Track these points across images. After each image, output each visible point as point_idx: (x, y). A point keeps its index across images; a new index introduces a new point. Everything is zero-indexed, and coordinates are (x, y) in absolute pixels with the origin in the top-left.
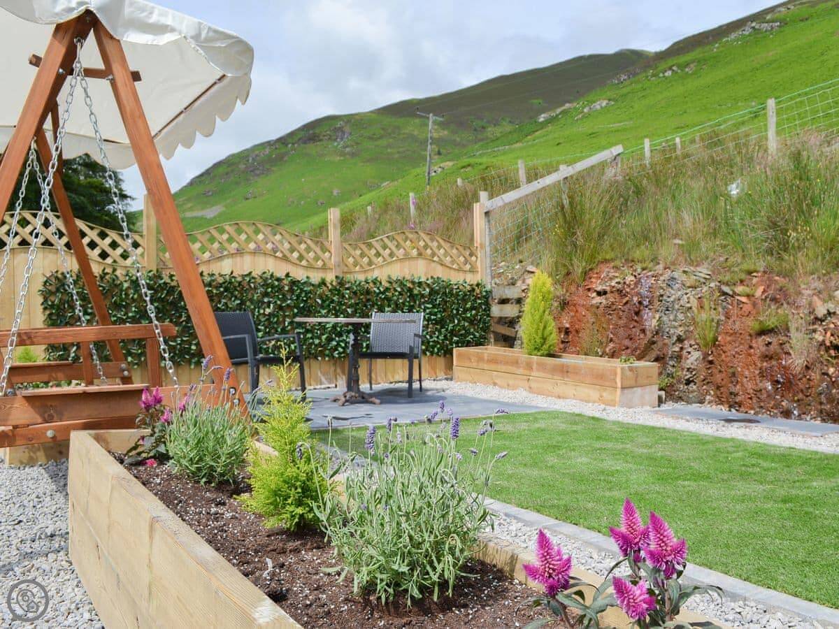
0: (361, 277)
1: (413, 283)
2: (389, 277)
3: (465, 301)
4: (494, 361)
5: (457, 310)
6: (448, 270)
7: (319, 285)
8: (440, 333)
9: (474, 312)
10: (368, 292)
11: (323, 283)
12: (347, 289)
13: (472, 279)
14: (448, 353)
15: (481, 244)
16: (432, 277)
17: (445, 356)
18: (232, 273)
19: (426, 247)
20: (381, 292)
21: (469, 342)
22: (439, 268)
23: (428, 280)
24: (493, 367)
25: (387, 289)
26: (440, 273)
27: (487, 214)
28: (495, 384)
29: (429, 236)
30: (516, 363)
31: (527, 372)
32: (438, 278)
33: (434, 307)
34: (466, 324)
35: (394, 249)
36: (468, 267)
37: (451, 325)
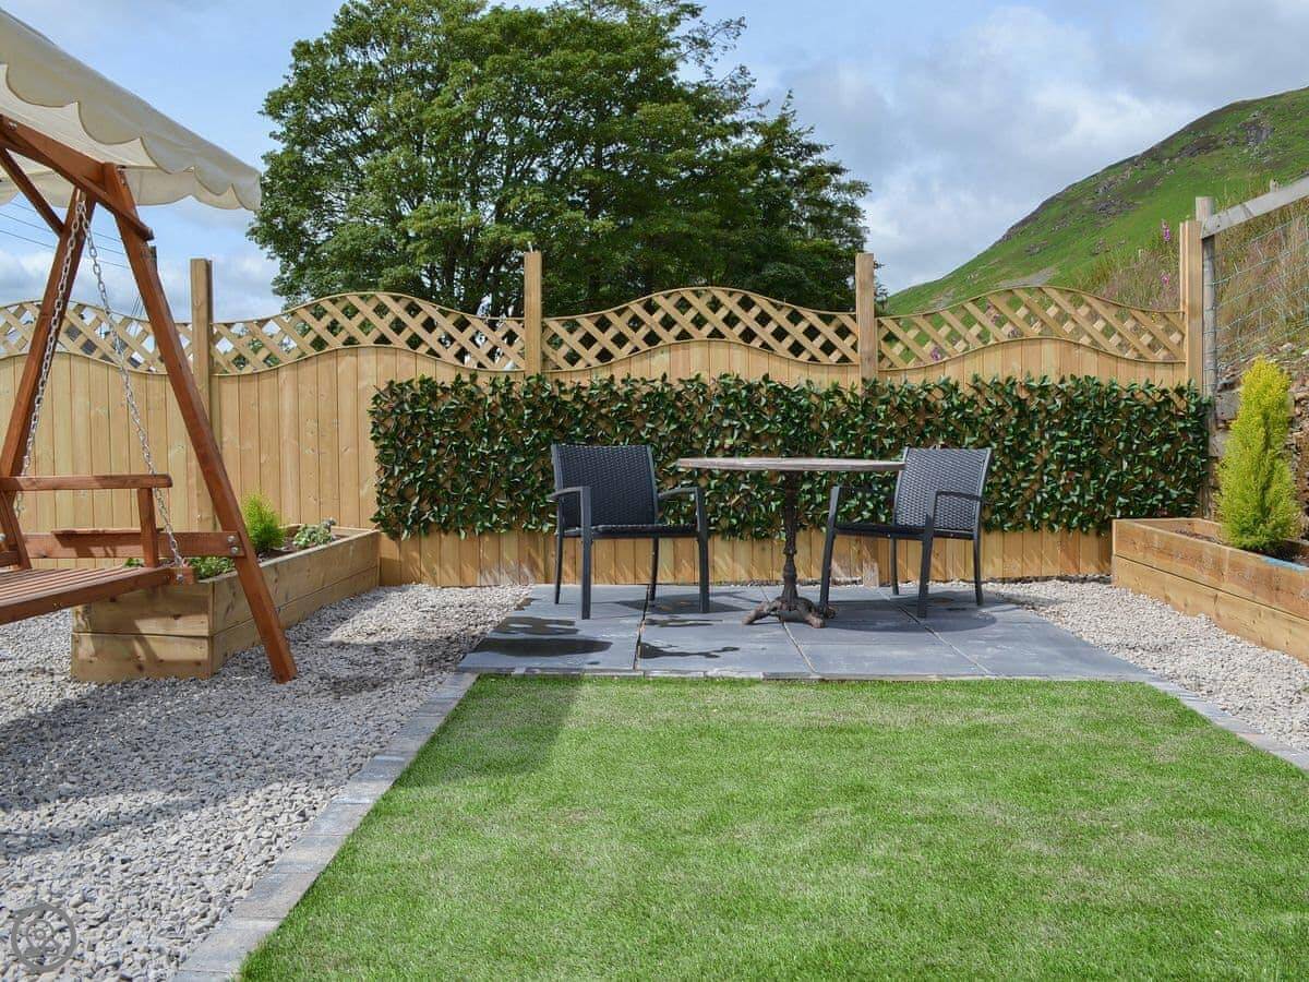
0: (916, 381)
1: (1030, 389)
2: (976, 379)
3: (1145, 421)
4: (1166, 551)
5: (1129, 442)
7: (828, 396)
9: (1167, 447)
10: (929, 408)
11: (837, 391)
12: (883, 402)
13: (1166, 379)
14: (1104, 527)
15: (1191, 308)
16: (1073, 377)
17: (1098, 534)
18: (664, 377)
19: (1062, 317)
21: (1153, 507)
22: (1091, 357)
23: (1062, 381)
24: (1165, 563)
25: (972, 401)
26: (1091, 368)
27: (1208, 241)
28: (1167, 599)
29: (1069, 296)
30: (1196, 558)
31: (1213, 580)
32: (1087, 378)
33: (1074, 435)
34: (1148, 471)
36: (1161, 355)
37: (1113, 473)
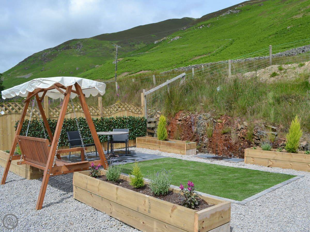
0: (108, 117)
1: (124, 118)
2: (117, 117)
3: (139, 123)
4: (149, 141)
5: (137, 126)
6: (133, 114)
7: (96, 121)
8: (132, 133)
9: (142, 126)
10: (111, 122)
11: (97, 120)
12: (104, 121)
13: (141, 116)
14: (134, 139)
15: (143, 105)
16: (129, 116)
17: (133, 140)
18: (71, 118)
19: (127, 107)
20: (115, 122)
21: (140, 135)
22: (131, 113)
23: (128, 117)
24: (149, 143)
25: (116, 121)
26: (131, 115)
27: (145, 96)
28: (149, 148)
29: (128, 104)
30: (156, 142)
31: (159, 145)
32: (131, 116)
33: (130, 125)
34: (140, 130)
35: (118, 108)
36: (140, 112)
37: (135, 131)
